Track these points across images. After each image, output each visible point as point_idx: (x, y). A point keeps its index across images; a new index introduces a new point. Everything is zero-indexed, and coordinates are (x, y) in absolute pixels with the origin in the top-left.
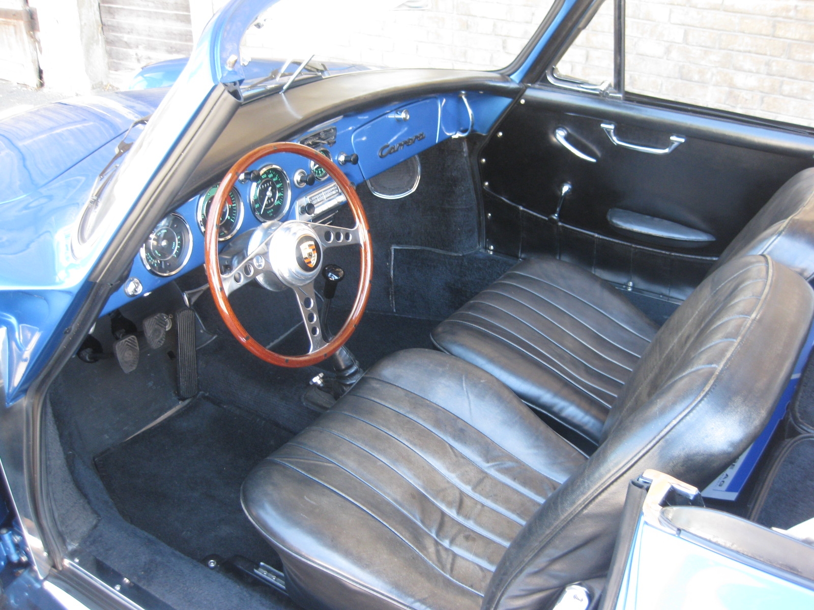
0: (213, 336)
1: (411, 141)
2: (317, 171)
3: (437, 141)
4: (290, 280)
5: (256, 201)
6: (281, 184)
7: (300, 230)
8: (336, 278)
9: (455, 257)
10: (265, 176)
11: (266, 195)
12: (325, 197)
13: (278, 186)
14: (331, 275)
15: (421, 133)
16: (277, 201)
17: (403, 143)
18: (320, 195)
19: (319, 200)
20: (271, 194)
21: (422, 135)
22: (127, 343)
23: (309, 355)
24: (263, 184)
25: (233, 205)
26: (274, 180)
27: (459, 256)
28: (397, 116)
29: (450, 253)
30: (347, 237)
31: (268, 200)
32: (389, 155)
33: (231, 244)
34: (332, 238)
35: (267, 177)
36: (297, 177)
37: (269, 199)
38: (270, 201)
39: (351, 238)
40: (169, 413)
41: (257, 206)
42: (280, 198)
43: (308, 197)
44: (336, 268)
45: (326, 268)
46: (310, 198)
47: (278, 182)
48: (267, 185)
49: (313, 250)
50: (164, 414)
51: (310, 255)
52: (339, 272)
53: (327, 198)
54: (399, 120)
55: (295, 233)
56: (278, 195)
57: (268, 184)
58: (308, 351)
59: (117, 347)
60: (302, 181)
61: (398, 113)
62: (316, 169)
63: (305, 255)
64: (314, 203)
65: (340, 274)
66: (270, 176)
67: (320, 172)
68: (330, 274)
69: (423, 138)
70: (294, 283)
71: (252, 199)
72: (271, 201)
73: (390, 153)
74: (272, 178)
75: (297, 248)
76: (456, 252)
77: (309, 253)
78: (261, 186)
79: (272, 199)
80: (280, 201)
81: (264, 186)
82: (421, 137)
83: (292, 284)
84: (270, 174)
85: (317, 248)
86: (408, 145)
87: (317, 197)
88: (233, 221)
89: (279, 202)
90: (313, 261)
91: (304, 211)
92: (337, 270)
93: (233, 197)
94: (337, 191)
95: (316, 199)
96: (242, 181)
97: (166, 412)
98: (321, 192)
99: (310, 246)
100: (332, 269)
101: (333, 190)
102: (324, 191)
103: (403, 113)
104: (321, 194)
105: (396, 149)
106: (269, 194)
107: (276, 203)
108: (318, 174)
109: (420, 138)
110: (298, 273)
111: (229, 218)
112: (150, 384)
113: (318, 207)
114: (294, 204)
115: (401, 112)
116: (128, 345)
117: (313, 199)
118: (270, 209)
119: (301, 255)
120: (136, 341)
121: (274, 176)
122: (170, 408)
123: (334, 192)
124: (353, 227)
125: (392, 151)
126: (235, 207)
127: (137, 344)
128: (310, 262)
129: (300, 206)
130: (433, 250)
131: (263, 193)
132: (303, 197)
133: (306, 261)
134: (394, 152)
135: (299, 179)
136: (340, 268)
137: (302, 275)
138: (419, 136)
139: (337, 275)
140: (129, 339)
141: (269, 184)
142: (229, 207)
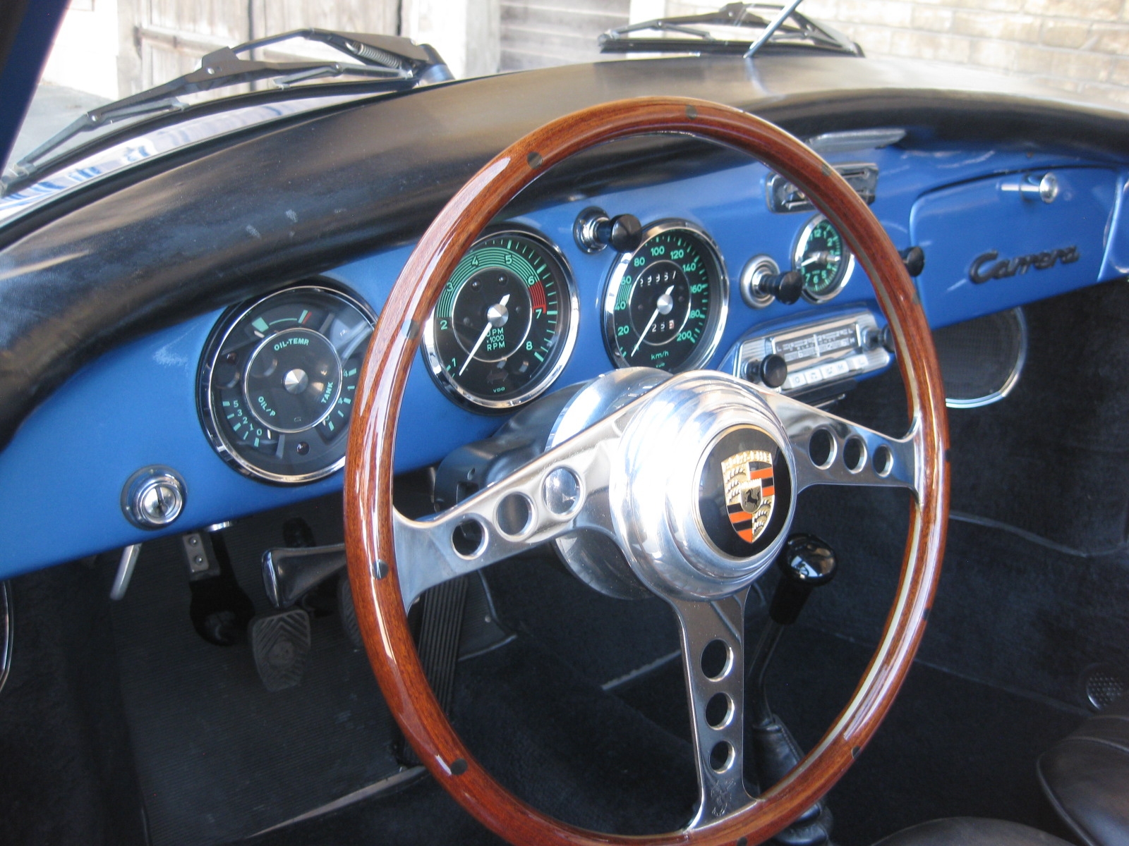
0: (507, 636)
1: (1046, 259)
2: (808, 275)
3: (1100, 275)
4: (667, 576)
5: (620, 316)
6: (704, 286)
7: (730, 404)
8: (813, 574)
9: (1071, 557)
10: (660, 250)
11: (655, 306)
12: (818, 349)
13: (694, 289)
14: (800, 565)
15: (1072, 246)
16: (685, 330)
17: (1028, 259)
18: (806, 341)
19: (801, 355)
20: (671, 307)
21: (1072, 251)
22: (281, 623)
23: (682, 838)
24: (652, 272)
25: (549, 313)
26: (687, 268)
27: (1079, 558)
28: (1027, 188)
29: (1058, 547)
30: (879, 459)
31: (658, 321)
32: (992, 280)
33: (513, 424)
34: (833, 456)
35: (667, 255)
36: (752, 277)
37: (661, 318)
38: (663, 326)
39: (890, 465)
40: (371, 789)
41: (623, 330)
42: (693, 324)
43: (774, 341)
44: (816, 547)
45: (791, 543)
46: (779, 344)
47: (695, 278)
48: (662, 278)
49: (766, 483)
50: (357, 790)
51: (752, 498)
52: (822, 557)
53: (822, 354)
54: (1030, 200)
55: (711, 415)
56: (689, 314)
57: (666, 277)
58: (685, 825)
59: (254, 629)
60: (764, 288)
61: (1030, 180)
62: (810, 268)
63: (734, 493)
64: (788, 358)
65: (823, 564)
66: (677, 254)
67: (816, 280)
68: (797, 560)
69: (1073, 260)
70: (678, 585)
71: (610, 307)
72: (667, 325)
73: (994, 275)
74: (680, 261)
75: (708, 465)
76: (1075, 547)
77: (750, 492)
78: (645, 277)
79: (672, 323)
80: (694, 332)
81: (654, 279)
82: (1070, 256)
83: (671, 591)
84: (678, 248)
85: (779, 479)
86: (1039, 268)
87: (798, 344)
88: (542, 359)
89: (688, 335)
90: (761, 521)
91: (756, 374)
92: (819, 551)
93: (551, 289)
94: (853, 340)
95: (795, 349)
96: (588, 244)
97: (362, 786)
98: (810, 336)
99: (756, 466)
100: (805, 548)
101: (842, 337)
102: (818, 334)
103: (1043, 181)
104: (810, 340)
105: (1010, 268)
106: (664, 303)
107: (681, 336)
108: (811, 283)
109: (1066, 258)
110: (697, 553)
111: (529, 346)
112: (343, 716)
113: (796, 371)
114: (732, 352)
115: (1039, 179)
116: (285, 630)
117: (786, 347)
118: (660, 349)
119: (721, 494)
120: (307, 623)
121: (687, 259)
122: (375, 779)
123: (844, 343)
124: (900, 436)
125: (1001, 272)
126: (553, 317)
127: (308, 631)
128: (748, 524)
129: (747, 359)
130: (1020, 532)
131: (646, 297)
132: (758, 337)
133: (735, 518)
134: (1006, 275)
135: (757, 281)
136: (826, 546)
137: (710, 563)
138: (1066, 251)
139: (817, 568)
140: (290, 616)
141: (670, 276)
142: (535, 314)
